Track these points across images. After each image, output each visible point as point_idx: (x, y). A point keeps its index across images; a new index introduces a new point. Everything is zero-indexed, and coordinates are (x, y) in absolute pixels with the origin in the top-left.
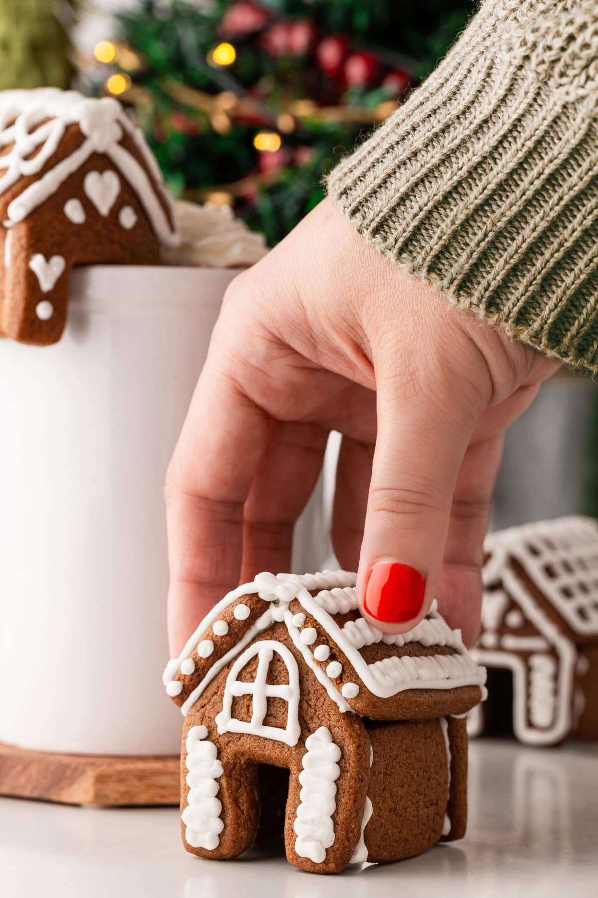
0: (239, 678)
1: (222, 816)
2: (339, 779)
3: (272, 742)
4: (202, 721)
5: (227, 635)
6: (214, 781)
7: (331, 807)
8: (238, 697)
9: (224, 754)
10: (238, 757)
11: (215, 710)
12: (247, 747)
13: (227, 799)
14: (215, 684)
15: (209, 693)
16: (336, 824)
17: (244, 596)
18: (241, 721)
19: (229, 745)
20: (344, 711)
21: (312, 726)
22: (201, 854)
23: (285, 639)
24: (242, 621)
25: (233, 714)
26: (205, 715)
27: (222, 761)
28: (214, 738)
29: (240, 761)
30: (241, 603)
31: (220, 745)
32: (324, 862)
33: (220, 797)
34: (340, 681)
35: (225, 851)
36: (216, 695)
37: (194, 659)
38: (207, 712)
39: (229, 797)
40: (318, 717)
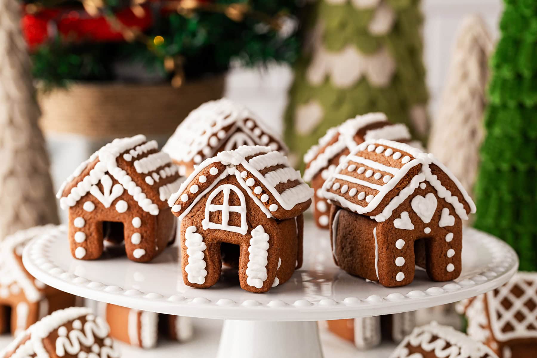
0: (212, 203)
1: (206, 269)
2: (269, 249)
3: (232, 234)
4: (192, 224)
5: (206, 182)
6: (202, 252)
7: (266, 262)
8: (213, 212)
9: (206, 239)
10: (213, 240)
11: (199, 218)
12: (219, 236)
13: (209, 260)
14: (198, 206)
15: (195, 210)
16: (268, 271)
17: (214, 163)
18: (215, 223)
19: (208, 235)
20: (270, 217)
21: (253, 225)
22: (196, 286)
23: (236, 183)
24: (214, 175)
25: (211, 220)
26: (194, 221)
27: (205, 243)
28: (200, 232)
29: (214, 242)
30: (213, 167)
31: (204, 235)
32: (262, 288)
33: (206, 259)
34: (267, 204)
35: (208, 285)
36: (199, 211)
37: (187, 194)
38: (195, 219)
39: (210, 259)
40: (256, 221)
